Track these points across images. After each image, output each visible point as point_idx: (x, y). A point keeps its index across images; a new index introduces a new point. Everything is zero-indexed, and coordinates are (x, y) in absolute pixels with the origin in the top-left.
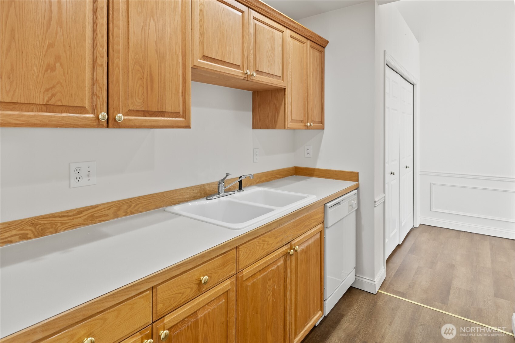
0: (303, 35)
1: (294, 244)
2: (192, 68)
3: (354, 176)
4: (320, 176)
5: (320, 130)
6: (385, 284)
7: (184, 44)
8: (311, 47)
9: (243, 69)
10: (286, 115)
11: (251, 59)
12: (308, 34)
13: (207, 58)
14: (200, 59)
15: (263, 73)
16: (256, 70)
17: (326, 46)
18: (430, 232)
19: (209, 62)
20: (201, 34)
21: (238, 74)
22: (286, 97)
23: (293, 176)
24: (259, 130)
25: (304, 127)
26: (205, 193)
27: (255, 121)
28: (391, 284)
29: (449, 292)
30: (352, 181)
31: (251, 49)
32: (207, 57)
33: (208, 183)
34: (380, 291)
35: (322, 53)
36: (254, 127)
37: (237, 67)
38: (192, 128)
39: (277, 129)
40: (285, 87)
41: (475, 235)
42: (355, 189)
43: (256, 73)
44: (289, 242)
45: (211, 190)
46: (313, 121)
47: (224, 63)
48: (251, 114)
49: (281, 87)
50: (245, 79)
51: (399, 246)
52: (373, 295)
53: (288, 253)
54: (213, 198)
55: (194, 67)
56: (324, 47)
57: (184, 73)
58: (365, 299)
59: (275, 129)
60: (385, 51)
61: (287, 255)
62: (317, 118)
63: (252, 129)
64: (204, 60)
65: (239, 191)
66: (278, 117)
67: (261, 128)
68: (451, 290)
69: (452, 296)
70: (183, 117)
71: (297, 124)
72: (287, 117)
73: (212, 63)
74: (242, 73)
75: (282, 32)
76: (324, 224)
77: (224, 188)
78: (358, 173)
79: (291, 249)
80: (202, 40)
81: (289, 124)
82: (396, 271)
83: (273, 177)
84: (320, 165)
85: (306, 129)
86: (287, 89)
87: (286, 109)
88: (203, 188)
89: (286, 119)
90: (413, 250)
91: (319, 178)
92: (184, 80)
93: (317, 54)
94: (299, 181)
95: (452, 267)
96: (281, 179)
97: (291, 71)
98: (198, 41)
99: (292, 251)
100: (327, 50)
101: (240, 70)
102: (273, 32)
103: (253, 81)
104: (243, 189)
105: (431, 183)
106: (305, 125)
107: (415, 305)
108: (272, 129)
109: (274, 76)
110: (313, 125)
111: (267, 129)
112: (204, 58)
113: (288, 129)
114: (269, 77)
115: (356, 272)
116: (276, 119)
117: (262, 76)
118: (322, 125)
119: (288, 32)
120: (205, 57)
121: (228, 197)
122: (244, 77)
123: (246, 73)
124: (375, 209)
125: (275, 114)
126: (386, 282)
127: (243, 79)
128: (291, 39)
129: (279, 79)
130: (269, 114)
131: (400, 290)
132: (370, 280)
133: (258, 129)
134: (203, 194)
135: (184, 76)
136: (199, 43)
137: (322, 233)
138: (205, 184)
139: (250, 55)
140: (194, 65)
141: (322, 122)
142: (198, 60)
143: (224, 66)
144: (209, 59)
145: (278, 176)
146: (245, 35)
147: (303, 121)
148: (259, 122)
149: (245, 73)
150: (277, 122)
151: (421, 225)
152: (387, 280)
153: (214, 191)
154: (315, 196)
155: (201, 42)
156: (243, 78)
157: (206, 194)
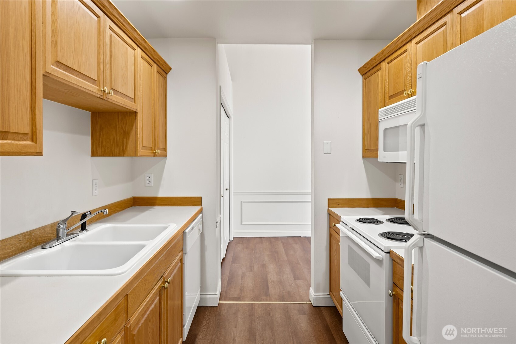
0: (152, 57)
1: (166, 276)
2: (43, 75)
3: (196, 201)
4: (163, 204)
5: (163, 158)
6: (222, 295)
7: (33, 41)
8: (158, 71)
9: (99, 85)
10: (137, 141)
11: (107, 74)
12: (156, 57)
13: (61, 65)
14: (53, 65)
15: (118, 93)
16: (112, 88)
17: (169, 72)
18: (242, 242)
19: (63, 70)
20: (53, 32)
21: (94, 91)
22: (137, 122)
23: (131, 207)
24: (102, 157)
25: (153, 154)
26: (36, 240)
27: (94, 147)
28: (227, 293)
29: (267, 286)
30: (196, 206)
31: (107, 63)
32: (62, 63)
33: (40, 228)
34: (220, 302)
35: (165, 78)
36: (93, 154)
37: (93, 81)
38: (43, 155)
39: (126, 156)
40: (136, 111)
41: (271, 238)
42: (200, 213)
43: (113, 92)
44: (162, 276)
45: (44, 235)
46: (159, 148)
47: (79, 74)
48: (89, 138)
49: (133, 110)
50: (101, 97)
51: (224, 259)
52: (215, 307)
53: (162, 287)
54: (54, 245)
55: (46, 75)
56: (167, 74)
57: (34, 81)
58: (210, 313)
59: (123, 156)
60: (220, 86)
61: (162, 289)
62: (162, 146)
63: (91, 156)
64: (58, 67)
65: (81, 231)
66: (127, 143)
67: (103, 156)
68: (269, 284)
69: (270, 288)
70: (32, 141)
71: (147, 151)
72: (138, 143)
73: (67, 72)
74: (98, 89)
75: (134, 50)
76: (183, 251)
77: (66, 231)
78: (201, 198)
79: (164, 282)
80: (54, 41)
81: (141, 151)
82: (227, 281)
83: (113, 210)
84: (162, 194)
85: (153, 157)
86: (138, 113)
87: (137, 135)
88: (33, 234)
89: (137, 145)
90: (235, 260)
91: (161, 206)
92: (34, 90)
93: (162, 79)
94: (143, 211)
95: (264, 266)
96: (121, 212)
97: (142, 93)
98: (50, 41)
99: (167, 284)
100: (169, 76)
101: (96, 85)
102: (127, 48)
103: (109, 100)
104: (87, 229)
105: (241, 202)
106: (153, 152)
107: (249, 304)
108: (120, 156)
109: (128, 97)
110: (160, 153)
111: (113, 156)
112: (57, 65)
113: (140, 156)
114: (123, 97)
115: (201, 291)
116: (125, 145)
117: (117, 95)
118: (165, 152)
119: (139, 51)
120: (59, 63)
121: (73, 241)
122: (101, 95)
123: (104, 90)
124: (217, 228)
125: (124, 140)
126: (222, 292)
127: (99, 98)
128: (141, 59)
129: (132, 101)
130: (116, 139)
131: (235, 296)
132: (213, 294)
133: (99, 156)
134: (33, 243)
135: (34, 84)
136: (52, 42)
137: (182, 260)
138: (35, 229)
139: (106, 69)
140: (46, 72)
141: (165, 150)
142: (50, 66)
143: (79, 78)
144: (63, 66)
145: (118, 209)
146: (101, 45)
147: (151, 149)
148: (101, 148)
149: (102, 90)
150: (126, 148)
151: (234, 238)
152: (223, 290)
153: (47, 236)
154: (175, 225)
155: (55, 43)
156: (99, 96)
157: (37, 242)
